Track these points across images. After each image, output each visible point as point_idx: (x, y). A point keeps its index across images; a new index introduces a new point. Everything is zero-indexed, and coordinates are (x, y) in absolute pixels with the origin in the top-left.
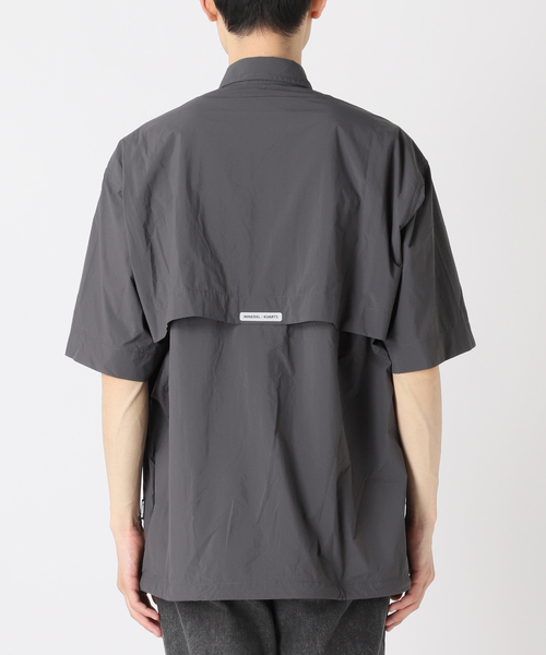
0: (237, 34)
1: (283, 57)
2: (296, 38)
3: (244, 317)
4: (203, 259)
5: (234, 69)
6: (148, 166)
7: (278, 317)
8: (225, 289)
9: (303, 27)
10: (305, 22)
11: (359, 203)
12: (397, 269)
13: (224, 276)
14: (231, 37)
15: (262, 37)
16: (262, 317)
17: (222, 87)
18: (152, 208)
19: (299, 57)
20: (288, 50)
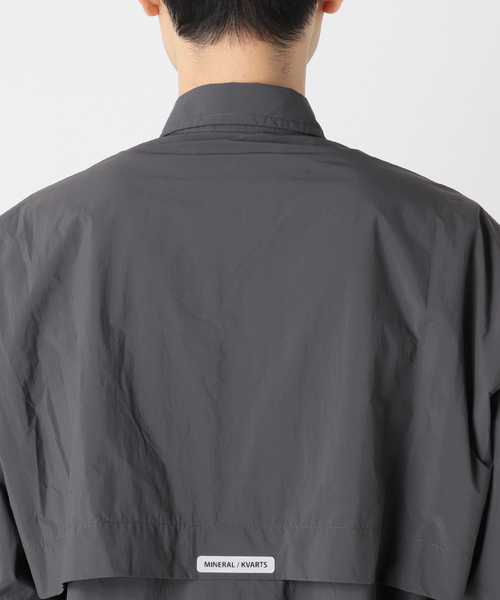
0: (194, 39)
1: (275, 82)
2: (297, 48)
3: (204, 564)
4: (130, 460)
5: (188, 103)
6: (32, 280)
7: (267, 565)
8: (171, 514)
9: (309, 30)
10: (313, 20)
11: (415, 348)
12: (483, 471)
13: (168, 489)
14: (184, 45)
15: (237, 49)
16: (237, 564)
17: (166, 134)
18: (41, 355)
19: (302, 82)
20: (284, 70)
